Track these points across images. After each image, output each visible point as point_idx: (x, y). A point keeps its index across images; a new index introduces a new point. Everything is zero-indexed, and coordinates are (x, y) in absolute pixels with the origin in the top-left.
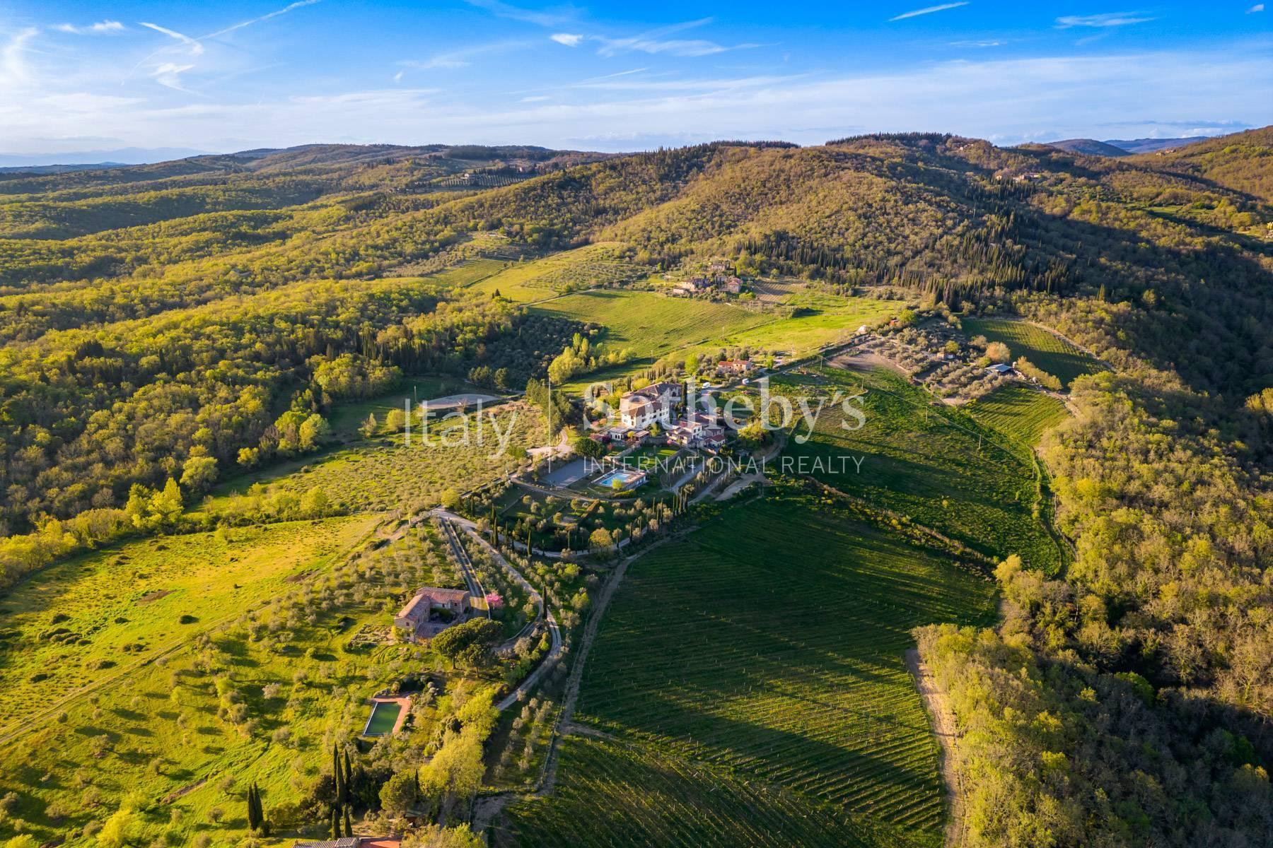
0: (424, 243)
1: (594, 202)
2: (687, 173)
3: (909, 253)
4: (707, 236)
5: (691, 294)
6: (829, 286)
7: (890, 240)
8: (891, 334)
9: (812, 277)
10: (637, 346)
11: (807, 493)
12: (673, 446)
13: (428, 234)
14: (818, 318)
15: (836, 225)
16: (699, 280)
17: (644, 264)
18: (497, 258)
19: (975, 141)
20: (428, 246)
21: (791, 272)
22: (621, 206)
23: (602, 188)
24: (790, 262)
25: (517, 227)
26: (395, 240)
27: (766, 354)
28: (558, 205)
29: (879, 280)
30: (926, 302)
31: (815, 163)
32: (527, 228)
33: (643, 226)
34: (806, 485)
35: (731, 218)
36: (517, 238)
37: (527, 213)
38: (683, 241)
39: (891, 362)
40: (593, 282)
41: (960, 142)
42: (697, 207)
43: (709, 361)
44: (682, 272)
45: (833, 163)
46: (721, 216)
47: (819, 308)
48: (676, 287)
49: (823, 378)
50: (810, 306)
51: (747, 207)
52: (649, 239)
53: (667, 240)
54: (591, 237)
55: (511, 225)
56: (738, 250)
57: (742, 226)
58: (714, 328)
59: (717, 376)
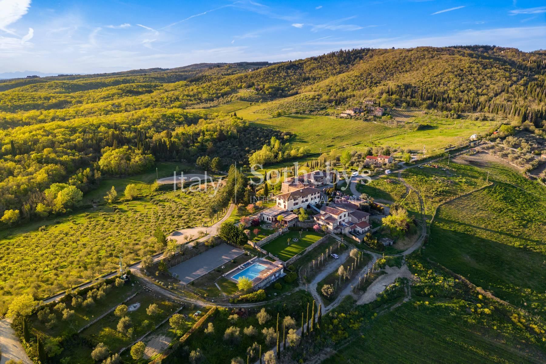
0: (213, 94)
1: (303, 75)
2: (354, 60)
3: (491, 94)
4: (363, 88)
5: (351, 116)
6: (440, 113)
7: (477, 88)
8: (498, 140)
9: (429, 107)
10: (313, 146)
11: (459, 297)
12: (320, 232)
13: (217, 90)
14: (435, 130)
15: (441, 80)
16: (356, 109)
17: (326, 102)
18: (248, 101)
19: (509, 49)
20: (215, 95)
21: (414, 105)
22: (318, 76)
23: (309, 68)
24: (414, 99)
25: (261, 86)
26: (200, 93)
27: (402, 152)
28: (285, 76)
29: (475, 109)
30: (515, 121)
31: (426, 53)
32: (266, 86)
33: (327, 84)
34: (456, 285)
35: (378, 79)
36: (261, 92)
37: (268, 80)
38: (349, 91)
39: (505, 160)
40: (294, 110)
41: (501, 49)
42: (358, 74)
43: (360, 155)
44: (347, 106)
45: (436, 52)
46: (371, 78)
47: (435, 125)
48: (342, 113)
49: (452, 171)
50: (429, 124)
51: (387, 74)
52: (330, 90)
53: (340, 90)
54: (299, 91)
55: (259, 85)
56: (382, 94)
57: (383, 83)
58: (364, 136)
59: (365, 167)
